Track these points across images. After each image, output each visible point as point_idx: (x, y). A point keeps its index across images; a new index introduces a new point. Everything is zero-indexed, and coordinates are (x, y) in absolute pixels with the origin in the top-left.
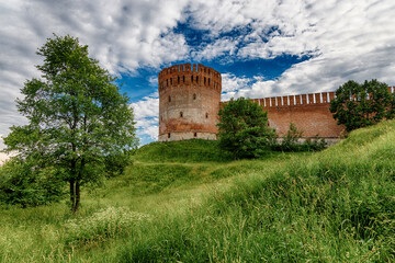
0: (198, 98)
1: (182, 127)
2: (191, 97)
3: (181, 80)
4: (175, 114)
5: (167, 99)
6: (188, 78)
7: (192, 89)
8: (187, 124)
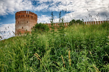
0: (29, 22)
1: (23, 32)
2: (26, 22)
3: (23, 16)
4: (20, 28)
5: (18, 22)
6: (25, 16)
7: (27, 19)
8: (24, 31)
